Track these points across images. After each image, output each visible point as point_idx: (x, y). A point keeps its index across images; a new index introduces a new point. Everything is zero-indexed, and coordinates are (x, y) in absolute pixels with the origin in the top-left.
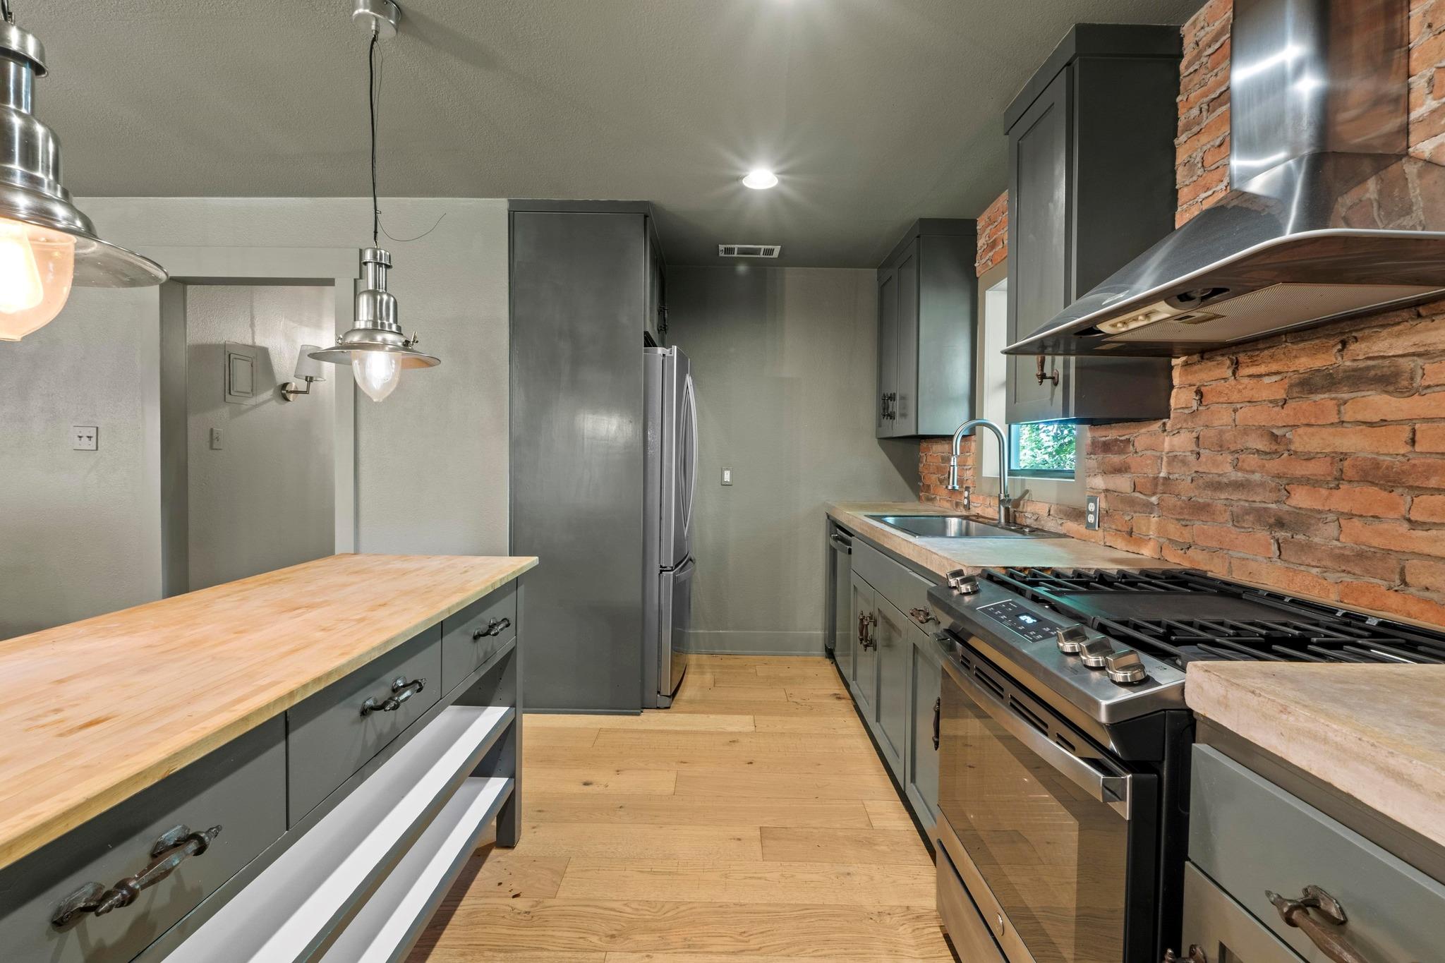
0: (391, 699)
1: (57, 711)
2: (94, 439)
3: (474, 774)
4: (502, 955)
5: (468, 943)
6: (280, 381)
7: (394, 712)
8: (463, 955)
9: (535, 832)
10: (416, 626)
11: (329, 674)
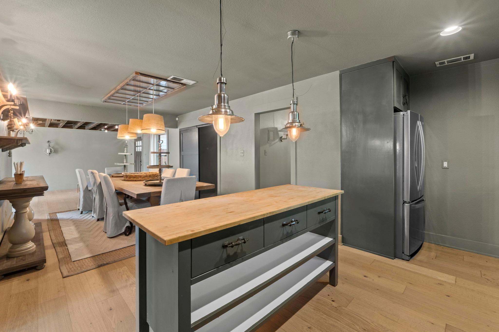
0: (290, 223)
1: (227, 209)
2: (243, 153)
3: (318, 256)
4: (325, 315)
5: (316, 307)
6: (280, 136)
7: (290, 227)
8: (314, 309)
9: (343, 285)
10: (297, 205)
11: (273, 212)
